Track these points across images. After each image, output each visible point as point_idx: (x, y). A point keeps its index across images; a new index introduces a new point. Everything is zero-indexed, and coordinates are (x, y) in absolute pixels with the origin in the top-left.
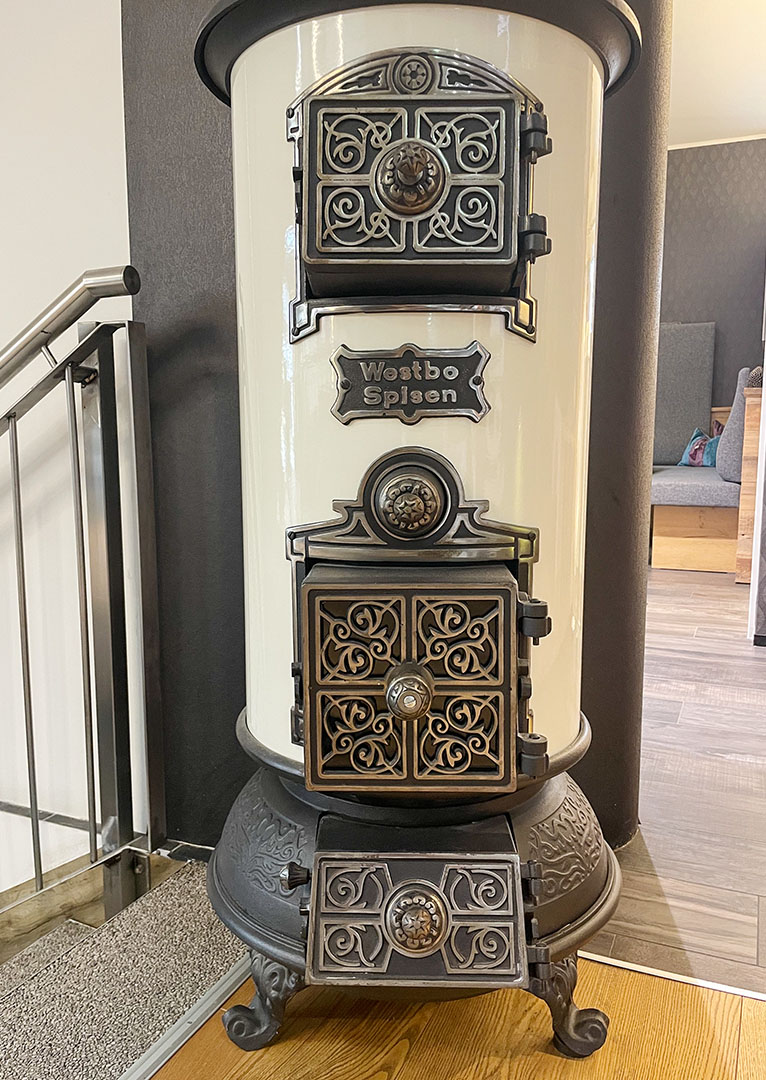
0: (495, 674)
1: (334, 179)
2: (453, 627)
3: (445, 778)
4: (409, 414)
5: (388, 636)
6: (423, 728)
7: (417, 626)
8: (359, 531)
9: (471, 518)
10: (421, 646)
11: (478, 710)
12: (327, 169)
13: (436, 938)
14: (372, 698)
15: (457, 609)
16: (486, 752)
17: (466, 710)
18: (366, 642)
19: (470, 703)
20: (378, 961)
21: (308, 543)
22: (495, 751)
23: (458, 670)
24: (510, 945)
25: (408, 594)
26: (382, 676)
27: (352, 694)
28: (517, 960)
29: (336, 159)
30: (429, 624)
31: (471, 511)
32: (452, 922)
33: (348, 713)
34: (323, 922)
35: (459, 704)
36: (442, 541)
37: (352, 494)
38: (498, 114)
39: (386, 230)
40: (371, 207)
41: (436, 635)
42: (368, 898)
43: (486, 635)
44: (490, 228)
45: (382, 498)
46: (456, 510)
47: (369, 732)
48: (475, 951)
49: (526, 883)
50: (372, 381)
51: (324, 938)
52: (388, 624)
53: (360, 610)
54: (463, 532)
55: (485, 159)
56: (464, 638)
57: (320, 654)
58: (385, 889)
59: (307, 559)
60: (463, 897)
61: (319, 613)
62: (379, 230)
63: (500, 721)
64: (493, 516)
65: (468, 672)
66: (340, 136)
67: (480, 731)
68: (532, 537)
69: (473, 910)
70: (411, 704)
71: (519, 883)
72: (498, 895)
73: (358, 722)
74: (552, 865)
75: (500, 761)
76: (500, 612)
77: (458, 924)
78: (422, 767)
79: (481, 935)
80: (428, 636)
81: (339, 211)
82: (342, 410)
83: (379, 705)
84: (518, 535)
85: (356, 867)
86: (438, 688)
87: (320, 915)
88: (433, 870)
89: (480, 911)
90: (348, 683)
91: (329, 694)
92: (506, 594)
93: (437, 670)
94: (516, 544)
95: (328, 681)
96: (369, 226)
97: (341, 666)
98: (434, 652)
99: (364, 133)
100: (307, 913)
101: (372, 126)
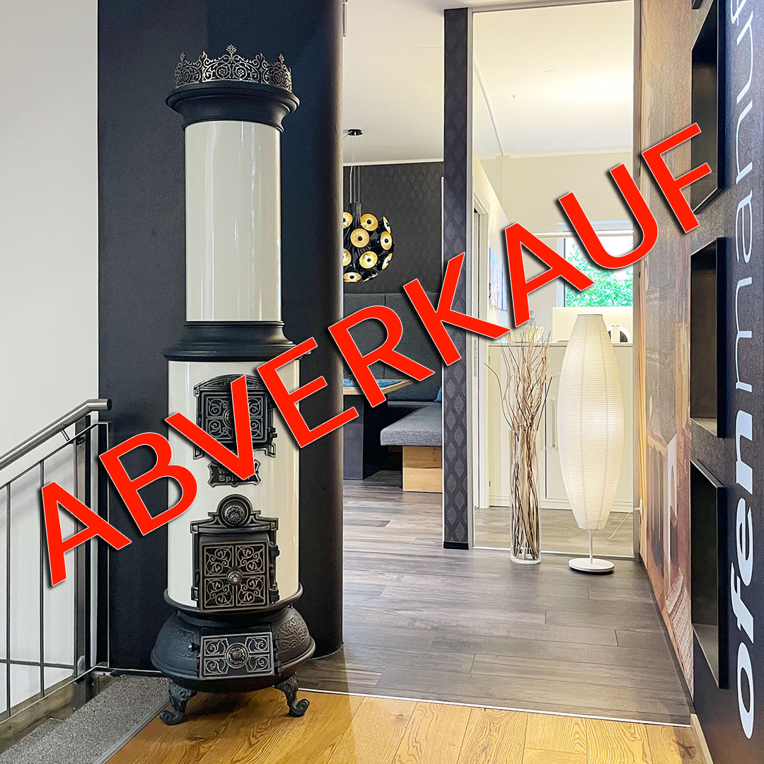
0: (262, 569)
1: (211, 418)
2: (249, 555)
3: (246, 604)
4: (234, 484)
5: (228, 559)
6: (239, 589)
7: (237, 555)
8: (217, 523)
9: (255, 517)
10: (239, 562)
11: (257, 582)
12: (209, 415)
13: (243, 661)
14: (222, 580)
15: (250, 549)
16: (259, 595)
17: (253, 582)
18: (221, 561)
19: (254, 580)
20: (224, 670)
21: (199, 527)
22: (262, 595)
23: (250, 569)
24: (268, 661)
25: (234, 545)
26: (226, 572)
27: (216, 579)
28: (271, 666)
29: (212, 412)
30: (241, 554)
31: (254, 515)
32: (249, 656)
33: (215, 585)
34: (205, 659)
35: (251, 581)
36: (245, 525)
37: (215, 510)
38: (260, 399)
39: (227, 433)
40: (223, 426)
41: (243, 558)
42: (221, 650)
43: (259, 557)
44: (259, 432)
45: (226, 513)
46: (250, 515)
47: (222, 591)
48: (256, 664)
49: (274, 641)
50: (222, 474)
51: (206, 665)
52: (228, 555)
53: (219, 551)
54: (252, 522)
55: (257, 411)
56: (252, 558)
57: (206, 566)
58: (226, 647)
59: (198, 533)
60: (253, 648)
61: (205, 553)
62: (225, 433)
63: (264, 585)
64: (263, 515)
65: (254, 569)
66: (213, 405)
67: (257, 589)
68: (276, 521)
69: (256, 651)
70: (235, 580)
71: (271, 641)
72: (265, 645)
73: (218, 588)
74: (286, 639)
75: (264, 598)
76: (263, 549)
77: (251, 656)
78: (239, 602)
79: (259, 659)
80: (241, 558)
81: (213, 427)
82: (212, 483)
83: (226, 582)
84: (270, 522)
85: (216, 640)
86: (244, 575)
87: (204, 657)
88: (242, 639)
89: (258, 652)
90: (213, 576)
91: (208, 579)
92: (265, 544)
93: (244, 569)
94: (270, 525)
95: (208, 575)
96: (222, 431)
97: (213, 570)
98: (243, 564)
99: (221, 404)
100: (199, 658)
101: (223, 402)
